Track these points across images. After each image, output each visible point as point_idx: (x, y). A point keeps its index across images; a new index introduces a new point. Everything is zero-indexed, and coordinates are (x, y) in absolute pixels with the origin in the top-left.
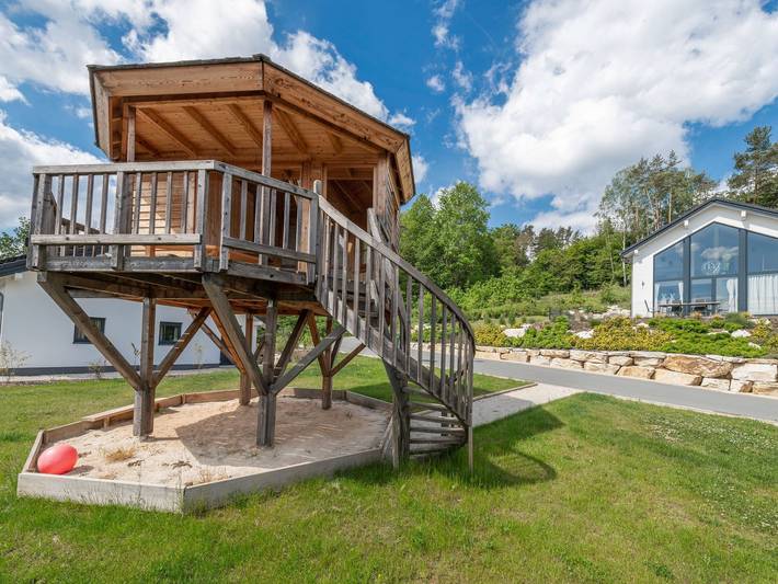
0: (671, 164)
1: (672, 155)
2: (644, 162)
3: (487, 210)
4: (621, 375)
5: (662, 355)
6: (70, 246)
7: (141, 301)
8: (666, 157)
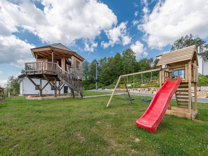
0: (191, 38)
1: (191, 35)
2: (182, 38)
3: (135, 55)
4: (146, 93)
5: (154, 88)
6: (34, 71)
7: (39, 79)
8: (189, 36)
